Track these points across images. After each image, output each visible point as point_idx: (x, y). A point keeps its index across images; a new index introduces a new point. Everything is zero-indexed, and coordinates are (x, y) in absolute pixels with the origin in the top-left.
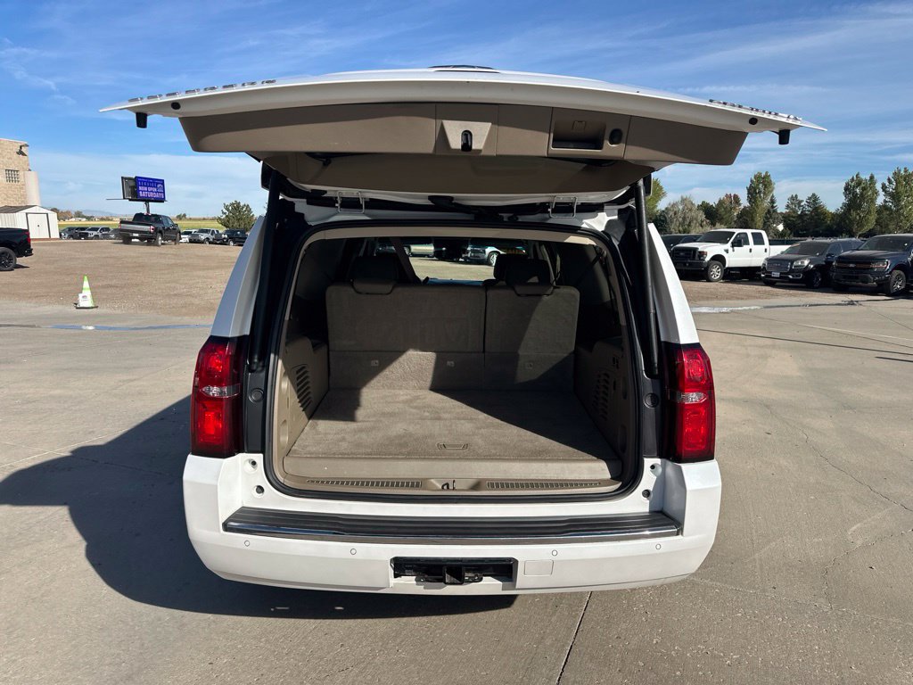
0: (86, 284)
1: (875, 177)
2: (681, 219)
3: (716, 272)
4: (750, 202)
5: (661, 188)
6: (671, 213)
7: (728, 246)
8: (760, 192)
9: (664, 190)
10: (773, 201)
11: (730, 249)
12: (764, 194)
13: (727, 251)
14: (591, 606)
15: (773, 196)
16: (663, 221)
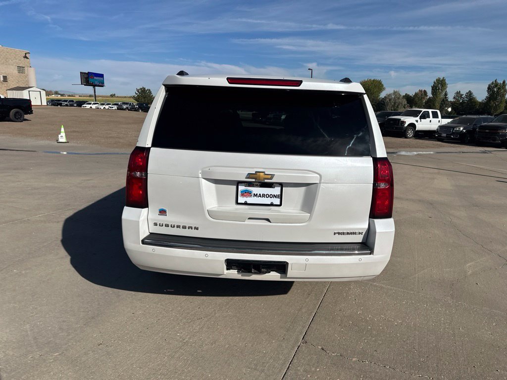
0: (63, 130)
1: (506, 82)
2: (393, 103)
3: (410, 133)
4: (433, 94)
5: (383, 85)
6: (388, 100)
7: (418, 118)
8: (439, 89)
9: (384, 86)
10: (446, 95)
11: (419, 120)
12: (441, 90)
13: (417, 121)
14: (327, 295)
15: (446, 92)
16: (382, 104)
